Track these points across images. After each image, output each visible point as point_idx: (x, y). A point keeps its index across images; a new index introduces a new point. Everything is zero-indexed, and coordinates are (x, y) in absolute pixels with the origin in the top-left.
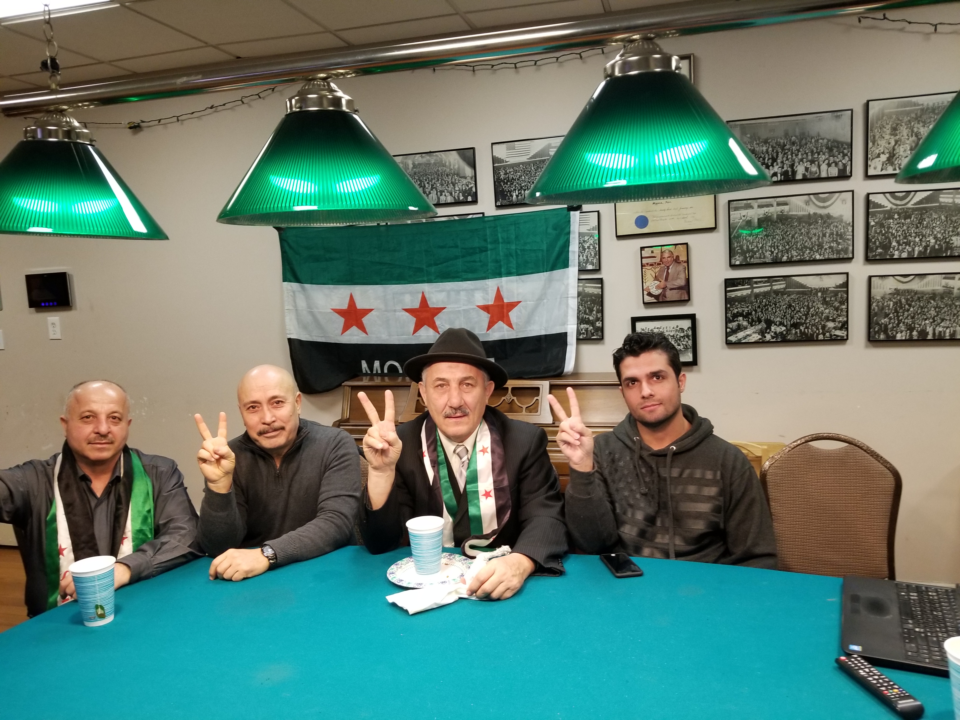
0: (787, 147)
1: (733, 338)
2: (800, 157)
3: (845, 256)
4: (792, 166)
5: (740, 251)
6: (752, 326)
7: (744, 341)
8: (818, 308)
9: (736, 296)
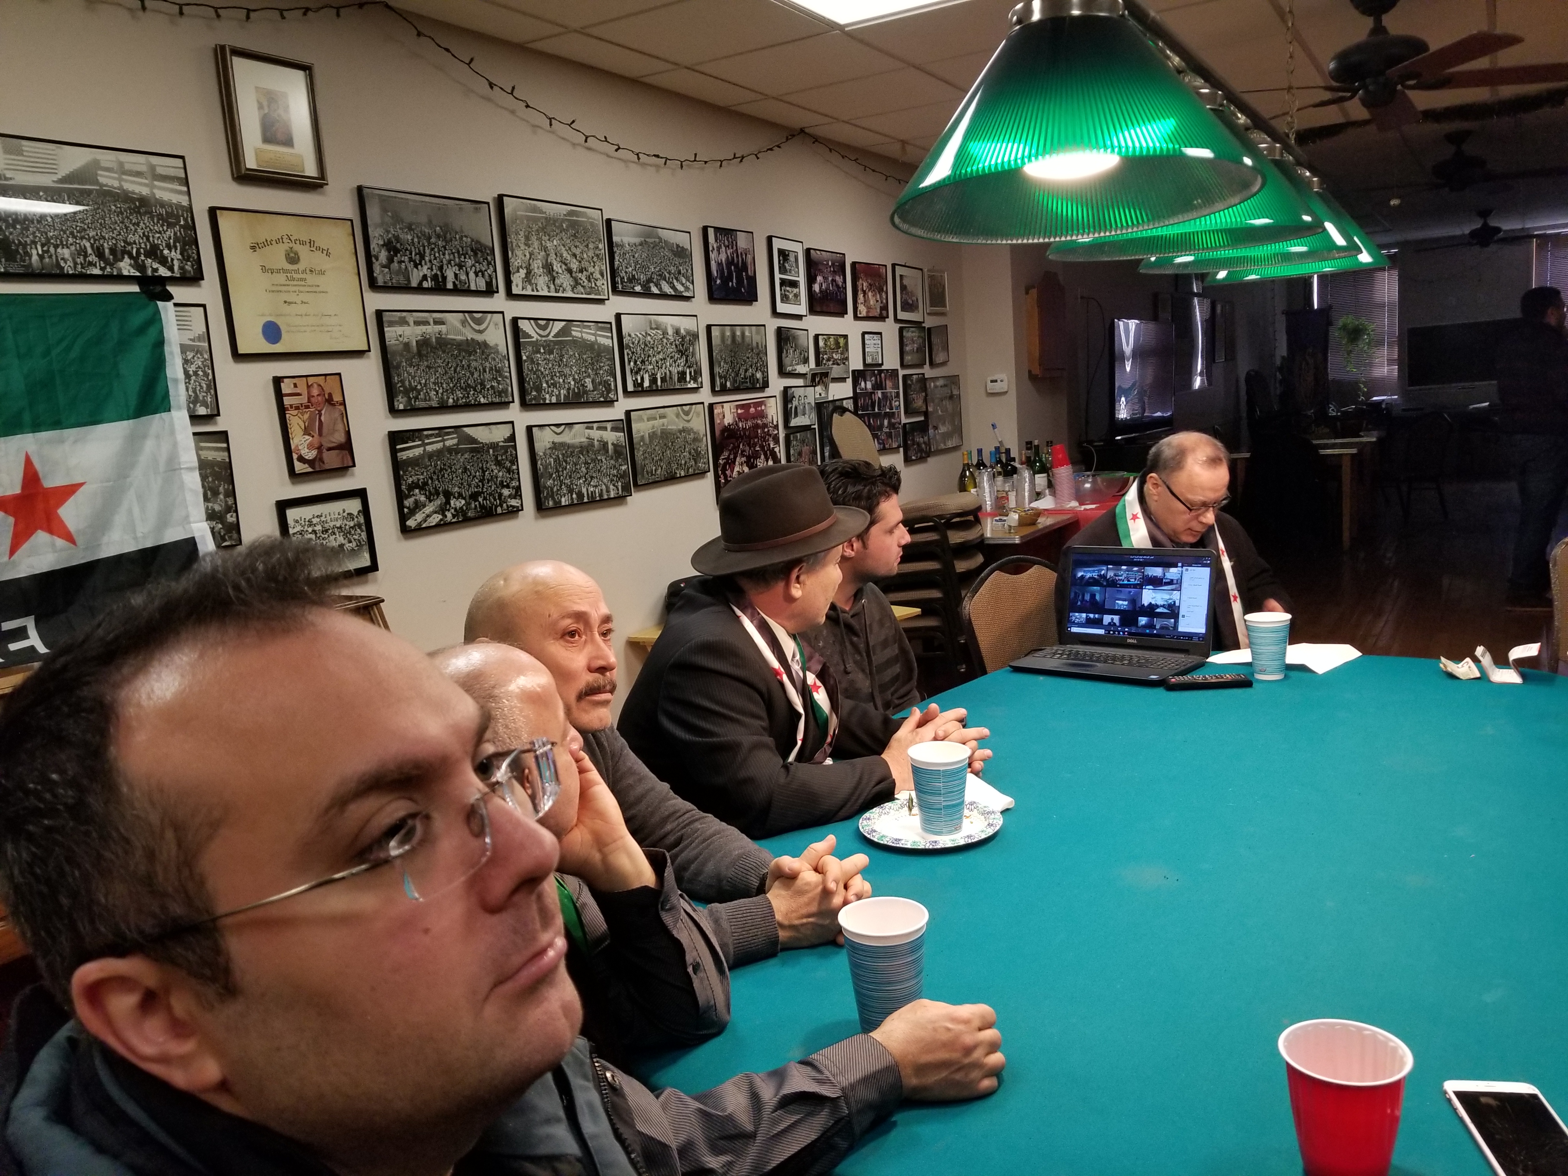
0: (433, 240)
1: (409, 523)
2: (447, 257)
3: (506, 400)
4: (441, 268)
5: (400, 389)
6: (430, 501)
7: (424, 526)
8: (492, 471)
9: (408, 459)
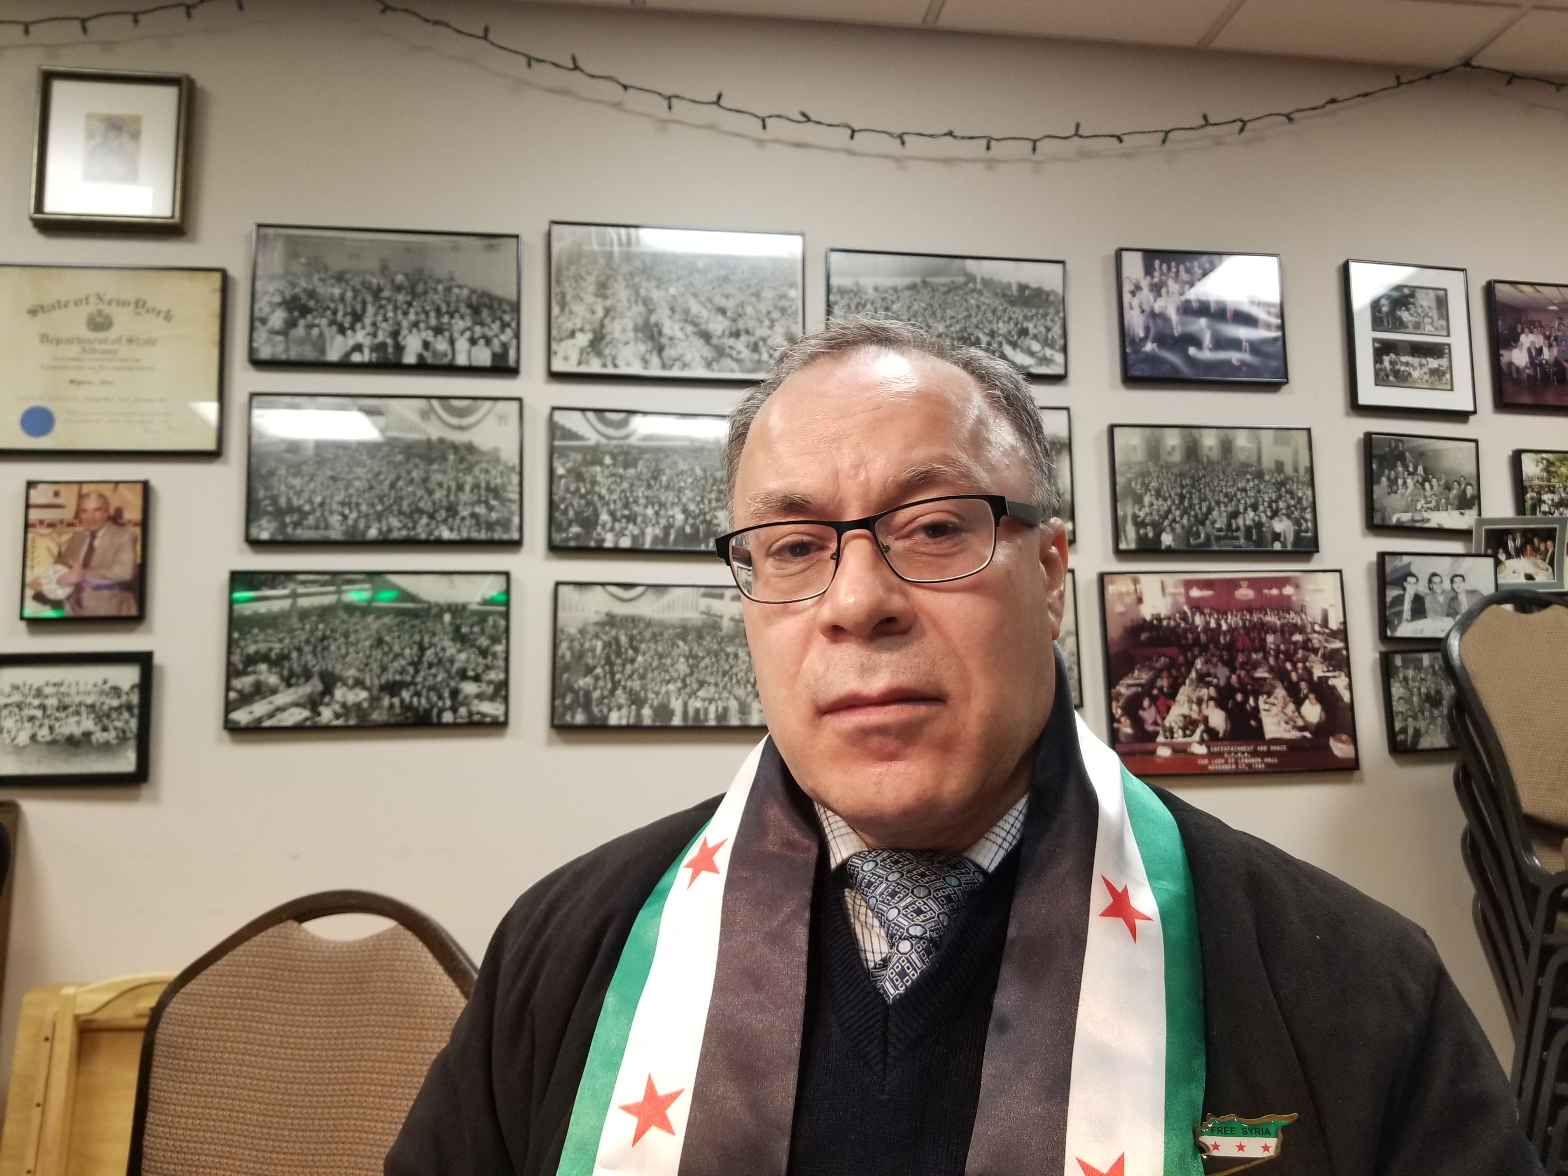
0: (386, 294)
1: (242, 716)
2: (412, 317)
3: (505, 537)
4: (395, 334)
5: (270, 509)
6: (289, 685)
7: (267, 723)
8: (443, 649)
9: (255, 614)
